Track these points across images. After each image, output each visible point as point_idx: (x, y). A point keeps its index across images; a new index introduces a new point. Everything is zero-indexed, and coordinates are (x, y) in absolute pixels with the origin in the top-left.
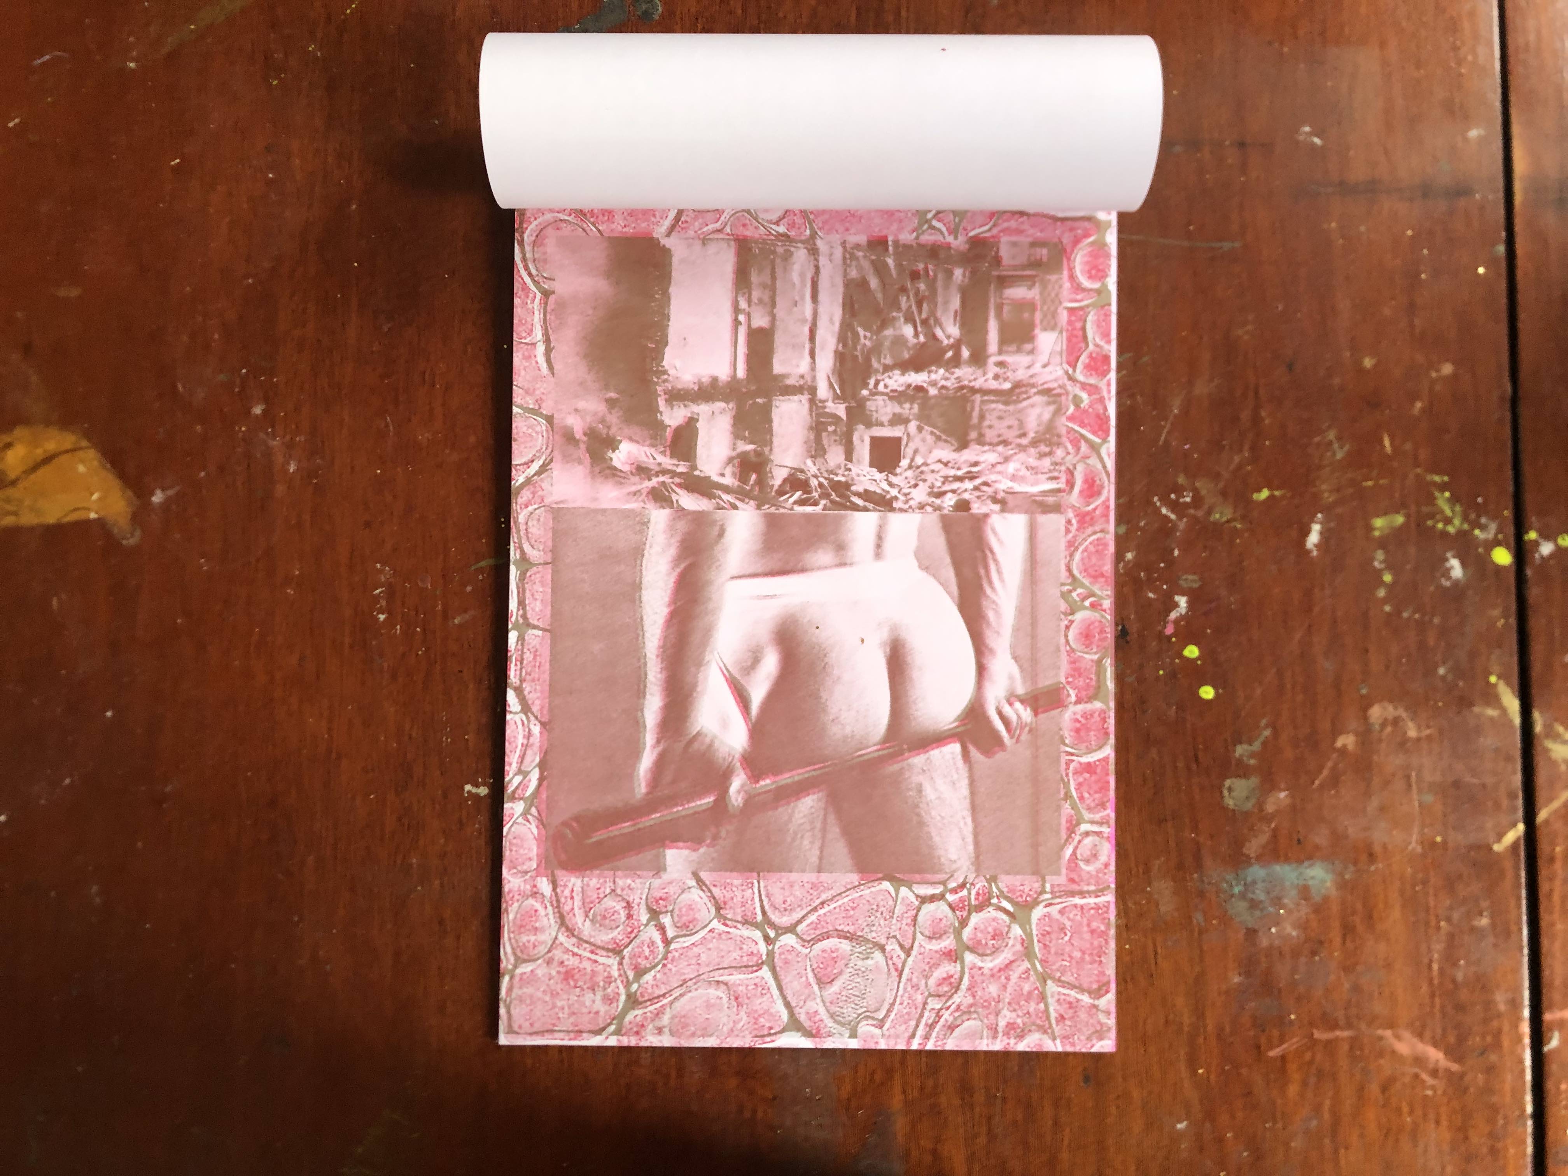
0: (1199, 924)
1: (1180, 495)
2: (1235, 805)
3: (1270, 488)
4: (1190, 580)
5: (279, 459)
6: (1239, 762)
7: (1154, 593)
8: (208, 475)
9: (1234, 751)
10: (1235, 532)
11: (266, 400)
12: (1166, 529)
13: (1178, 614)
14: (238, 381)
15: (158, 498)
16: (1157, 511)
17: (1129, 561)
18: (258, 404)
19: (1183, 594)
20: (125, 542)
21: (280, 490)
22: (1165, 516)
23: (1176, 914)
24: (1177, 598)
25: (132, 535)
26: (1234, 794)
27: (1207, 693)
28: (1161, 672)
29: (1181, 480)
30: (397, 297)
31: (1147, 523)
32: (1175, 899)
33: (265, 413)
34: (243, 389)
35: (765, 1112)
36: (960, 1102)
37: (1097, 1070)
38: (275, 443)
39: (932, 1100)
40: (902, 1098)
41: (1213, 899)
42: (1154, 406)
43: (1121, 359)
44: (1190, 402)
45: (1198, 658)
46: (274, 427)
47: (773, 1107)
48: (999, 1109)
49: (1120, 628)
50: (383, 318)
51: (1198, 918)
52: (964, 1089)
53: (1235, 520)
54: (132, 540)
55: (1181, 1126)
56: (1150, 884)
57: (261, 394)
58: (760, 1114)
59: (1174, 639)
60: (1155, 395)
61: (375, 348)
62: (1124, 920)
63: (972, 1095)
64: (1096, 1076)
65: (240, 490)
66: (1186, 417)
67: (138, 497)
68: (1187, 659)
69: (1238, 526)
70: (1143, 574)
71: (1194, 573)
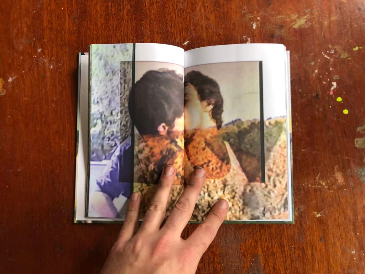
0: (352, 186)
1: (330, 51)
2: (360, 147)
3: (359, 47)
4: (336, 77)
5: (47, 64)
6: (359, 133)
7: (326, 82)
8: (25, 72)
9: (357, 129)
10: (349, 61)
11: (42, 47)
12: (327, 62)
13: (334, 88)
14: (33, 43)
15: (10, 80)
16: (323, 56)
17: (316, 73)
18: (39, 49)
19: (334, 81)
20: (1, 95)
21: (48, 74)
22: (327, 58)
23: (344, 183)
24: (333, 83)
25: (3, 92)
26: (359, 143)
27: (346, 112)
28: (330, 107)
29: (330, 46)
30: (80, 12)
31: (321, 61)
32: (343, 178)
33: (42, 51)
34: (34, 45)
35: (217, 258)
36: (281, 250)
37: (324, 236)
38: (45, 60)
39: (271, 250)
40: (261, 250)
41: (356, 177)
42: (319, 24)
43: (307, 11)
44: (330, 22)
45: (342, 101)
46: (45, 56)
47: (220, 257)
48: (293, 252)
49: (316, 94)
50: (76, 19)
51: (351, 184)
52: (281, 246)
53: (348, 57)
54: (3, 94)
55: (353, 252)
56: (334, 174)
57: (40, 46)
58: (216, 259)
59: (333, 96)
60: (319, 21)
61: (74, 28)
62: (328, 187)
63: (284, 247)
64: (324, 238)
65: (36, 75)
66: (329, 26)
67: (4, 80)
68: (338, 102)
69: (350, 59)
70: (321, 77)
71: (337, 75)
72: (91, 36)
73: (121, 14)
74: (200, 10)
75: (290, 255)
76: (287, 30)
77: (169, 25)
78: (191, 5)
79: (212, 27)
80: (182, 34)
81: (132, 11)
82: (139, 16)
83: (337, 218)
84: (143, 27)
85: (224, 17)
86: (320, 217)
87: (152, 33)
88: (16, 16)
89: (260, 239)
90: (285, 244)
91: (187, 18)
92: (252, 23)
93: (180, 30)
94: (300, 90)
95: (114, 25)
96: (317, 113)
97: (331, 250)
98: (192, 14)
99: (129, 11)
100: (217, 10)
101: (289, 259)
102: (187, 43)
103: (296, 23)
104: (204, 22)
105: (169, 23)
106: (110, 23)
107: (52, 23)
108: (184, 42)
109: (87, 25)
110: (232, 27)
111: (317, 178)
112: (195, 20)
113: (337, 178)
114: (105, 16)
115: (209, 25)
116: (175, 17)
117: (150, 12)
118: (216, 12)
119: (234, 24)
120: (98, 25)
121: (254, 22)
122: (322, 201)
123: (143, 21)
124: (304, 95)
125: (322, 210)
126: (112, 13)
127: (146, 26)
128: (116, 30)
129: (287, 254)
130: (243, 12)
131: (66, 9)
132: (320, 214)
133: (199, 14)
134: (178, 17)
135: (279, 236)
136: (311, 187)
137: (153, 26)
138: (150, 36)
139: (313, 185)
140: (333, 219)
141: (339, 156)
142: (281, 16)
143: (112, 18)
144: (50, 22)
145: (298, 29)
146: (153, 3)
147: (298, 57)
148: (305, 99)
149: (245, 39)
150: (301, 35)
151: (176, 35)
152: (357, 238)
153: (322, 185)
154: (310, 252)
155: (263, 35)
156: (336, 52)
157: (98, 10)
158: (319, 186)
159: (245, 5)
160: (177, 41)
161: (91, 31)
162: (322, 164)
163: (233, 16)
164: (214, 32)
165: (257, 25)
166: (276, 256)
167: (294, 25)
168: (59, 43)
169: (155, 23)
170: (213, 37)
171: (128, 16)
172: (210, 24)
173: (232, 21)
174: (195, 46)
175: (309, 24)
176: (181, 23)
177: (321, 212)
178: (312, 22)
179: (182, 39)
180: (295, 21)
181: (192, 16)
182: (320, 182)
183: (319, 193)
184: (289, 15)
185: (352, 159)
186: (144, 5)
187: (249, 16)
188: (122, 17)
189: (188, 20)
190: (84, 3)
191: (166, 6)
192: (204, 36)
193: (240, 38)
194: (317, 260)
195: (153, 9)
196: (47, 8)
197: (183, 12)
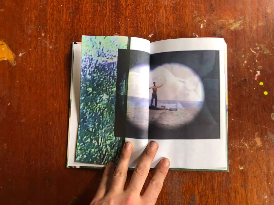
0: (267, 148)
1: (256, 48)
4: (260, 67)
5: (48, 45)
7: (252, 70)
8: (32, 49)
9: (273, 107)
10: (270, 56)
11: (45, 32)
12: (254, 55)
13: (258, 75)
14: (39, 29)
15: (20, 55)
16: (251, 51)
17: (245, 63)
18: (43, 33)
19: (259, 70)
20: (13, 65)
21: (48, 52)
22: (253, 53)
23: (262, 146)
24: (257, 71)
25: (15, 63)
27: (266, 93)
28: (254, 89)
29: (257, 44)
30: (74, 9)
31: (249, 54)
32: (261, 142)
33: (45, 35)
34: (40, 30)
35: (165, 196)
36: (212, 192)
37: (245, 184)
38: (47, 42)
39: (205, 192)
40: (197, 191)
41: (271, 142)
42: (249, 28)
43: (241, 18)
44: (258, 27)
45: (263, 85)
46: (47, 39)
47: (167, 194)
48: (221, 194)
49: (244, 79)
50: (71, 14)
51: (267, 146)
52: (213, 189)
53: (270, 53)
54: (14, 64)
55: (266, 197)
56: (255, 138)
57: (44, 31)
58: (163, 196)
59: (257, 81)
60: (249, 25)
61: (70, 20)
62: (249, 147)
63: (214, 191)
64: (245, 185)
65: (39, 53)
66: (257, 30)
67: (16, 55)
68: (261, 85)
69: (271, 54)
70: (249, 66)
71: (261, 65)
72: (81, 26)
73: (105, 12)
74: (163, 12)
75: (219, 196)
76: (226, 31)
77: (139, 22)
78: (156, 8)
79: (170, 25)
80: (148, 29)
81: (112, 10)
82: (118, 14)
83: (255, 171)
84: (120, 22)
85: (180, 18)
86: (243, 169)
87: (126, 27)
88: (27, 8)
89: (197, 183)
90: (216, 188)
91: (152, 18)
92: (200, 24)
93: (147, 26)
94: (233, 75)
95: (99, 20)
96: (244, 93)
97: (249, 195)
98: (156, 15)
99: (110, 10)
100: (175, 13)
101: (218, 199)
102: (151, 36)
103: (232, 26)
104: (165, 21)
105: (139, 20)
106: (96, 18)
107: (53, 15)
108: (149, 34)
109: (79, 18)
110: (185, 26)
111: (242, 140)
112: (158, 19)
113: (257, 142)
114: (93, 12)
115: (168, 24)
116: (144, 17)
117: (126, 12)
118: (174, 14)
119: (187, 24)
120: (87, 18)
121: (202, 23)
122: (245, 158)
123: (120, 17)
124: (236, 79)
125: (244, 165)
126: (98, 10)
127: (122, 21)
128: (100, 22)
129: (217, 196)
130: (194, 16)
131: (65, 5)
132: (242, 167)
133: (162, 15)
134: (146, 16)
135: (211, 182)
136: (237, 147)
137: (127, 22)
138: (125, 29)
139: (238, 146)
140: (252, 171)
141: (259, 126)
142: (222, 20)
143: (97, 14)
144: (52, 15)
145: (234, 30)
146: (129, 5)
147: (233, 51)
148: (236, 82)
149: (194, 35)
150: (236, 35)
151: (144, 29)
152: (269, 187)
153: (245, 146)
154: (233, 195)
155: (207, 33)
156: (261, 49)
157: (88, 8)
158: (243, 147)
159: (196, 11)
160: (144, 34)
161: (82, 22)
162: (246, 130)
163: (187, 18)
164: (172, 28)
165: (204, 25)
166: (209, 196)
167: (231, 27)
168: (58, 30)
169: (128, 20)
170: (171, 33)
171: (110, 13)
172: (170, 23)
173: (186, 22)
174: (157, 38)
175: (242, 27)
176: (148, 21)
177: (243, 166)
178: (244, 26)
179: (148, 32)
180: (232, 24)
181: (156, 16)
182: (244, 144)
183: (242, 152)
184: (228, 20)
185: (269, 128)
186: (122, 6)
187: (198, 19)
188: (105, 13)
189: (153, 19)
190: (78, 2)
191: (137, 8)
192: (165, 32)
193: (191, 34)
194: (238, 202)
195: (128, 9)
196: (51, 4)
197: (150, 13)
